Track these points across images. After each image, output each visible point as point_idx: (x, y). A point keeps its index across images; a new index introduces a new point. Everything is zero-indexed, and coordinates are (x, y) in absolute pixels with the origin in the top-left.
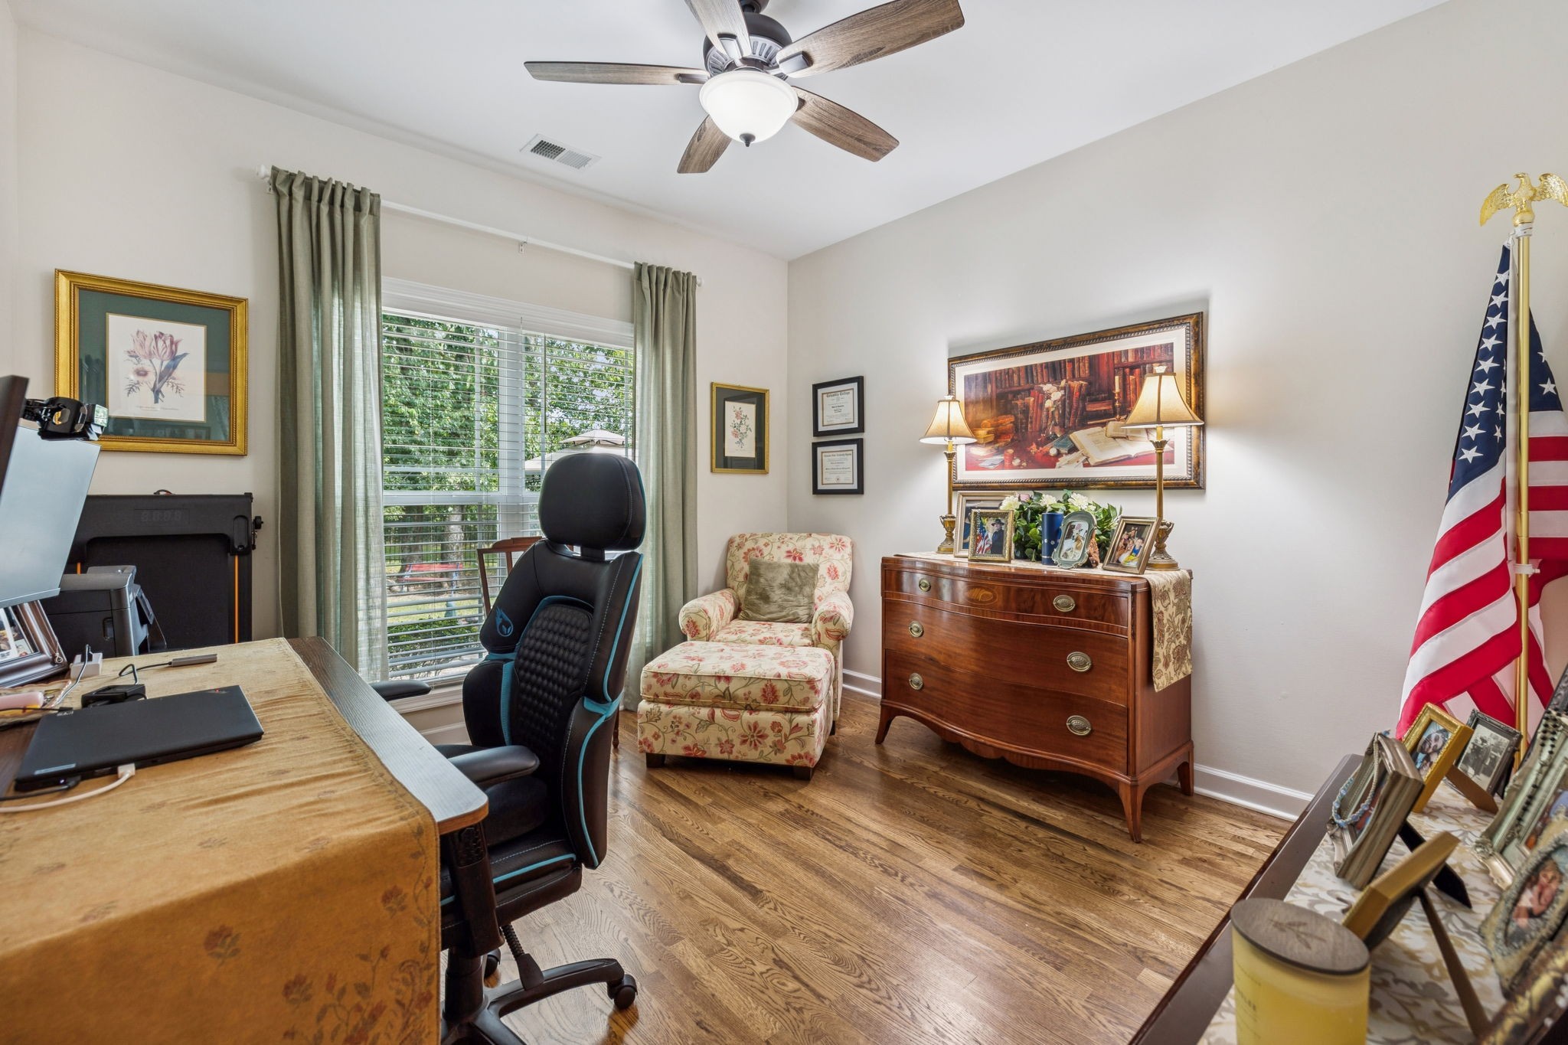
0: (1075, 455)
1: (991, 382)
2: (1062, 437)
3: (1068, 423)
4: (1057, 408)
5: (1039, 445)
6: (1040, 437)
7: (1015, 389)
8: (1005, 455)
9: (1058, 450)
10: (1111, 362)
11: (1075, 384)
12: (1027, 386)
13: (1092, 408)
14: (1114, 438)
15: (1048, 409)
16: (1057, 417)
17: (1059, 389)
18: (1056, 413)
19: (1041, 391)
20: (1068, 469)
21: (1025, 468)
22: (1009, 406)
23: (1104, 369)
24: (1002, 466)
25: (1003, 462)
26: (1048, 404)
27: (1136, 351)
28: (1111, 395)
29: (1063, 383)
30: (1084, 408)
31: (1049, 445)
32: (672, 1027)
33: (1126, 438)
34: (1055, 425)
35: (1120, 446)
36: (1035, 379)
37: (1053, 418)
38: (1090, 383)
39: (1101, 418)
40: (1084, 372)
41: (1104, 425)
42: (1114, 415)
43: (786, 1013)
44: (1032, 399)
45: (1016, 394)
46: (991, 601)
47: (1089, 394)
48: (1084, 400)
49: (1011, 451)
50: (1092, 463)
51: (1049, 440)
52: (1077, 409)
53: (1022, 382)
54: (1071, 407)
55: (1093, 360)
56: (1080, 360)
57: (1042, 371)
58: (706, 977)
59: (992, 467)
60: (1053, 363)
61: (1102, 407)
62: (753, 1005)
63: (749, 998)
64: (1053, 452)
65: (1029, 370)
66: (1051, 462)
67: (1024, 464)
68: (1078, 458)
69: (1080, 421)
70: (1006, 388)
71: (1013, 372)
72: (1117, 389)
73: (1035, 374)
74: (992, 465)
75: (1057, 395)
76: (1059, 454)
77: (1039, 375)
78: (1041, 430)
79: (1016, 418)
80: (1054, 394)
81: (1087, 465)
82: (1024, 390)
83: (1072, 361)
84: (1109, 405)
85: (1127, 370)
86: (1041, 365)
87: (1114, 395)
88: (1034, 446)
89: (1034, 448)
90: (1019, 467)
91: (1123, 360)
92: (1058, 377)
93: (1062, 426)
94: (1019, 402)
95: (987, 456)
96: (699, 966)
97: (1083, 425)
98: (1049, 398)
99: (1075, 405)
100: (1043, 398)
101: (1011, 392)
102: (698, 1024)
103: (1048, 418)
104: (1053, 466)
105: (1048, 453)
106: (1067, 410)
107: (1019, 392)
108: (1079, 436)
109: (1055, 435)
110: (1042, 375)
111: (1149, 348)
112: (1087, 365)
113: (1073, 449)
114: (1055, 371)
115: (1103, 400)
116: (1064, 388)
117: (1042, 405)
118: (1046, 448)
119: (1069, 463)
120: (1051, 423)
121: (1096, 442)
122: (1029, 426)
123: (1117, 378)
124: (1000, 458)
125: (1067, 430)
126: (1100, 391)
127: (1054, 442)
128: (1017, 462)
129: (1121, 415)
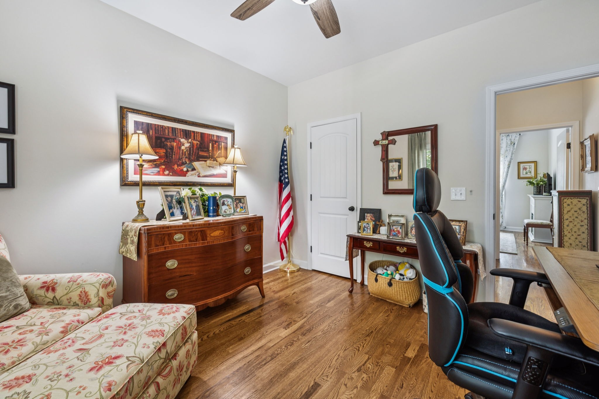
0: (194, 172)
1: (152, 129)
2: (189, 164)
3: (192, 158)
4: (187, 150)
5: (178, 166)
6: (179, 162)
7: (166, 137)
8: (160, 169)
9: (187, 169)
10: (208, 137)
11: (195, 142)
12: (173, 137)
13: (201, 153)
14: (209, 167)
15: (183, 150)
16: (187, 154)
17: (188, 142)
18: (187, 152)
19: (180, 141)
20: (190, 177)
21: (171, 176)
22: (162, 144)
23: (206, 140)
24: (158, 174)
25: (159, 172)
26: (183, 148)
27: (217, 136)
28: (208, 150)
29: (190, 140)
30: (198, 153)
31: (183, 166)
32: (409, 395)
33: (213, 167)
34: (186, 158)
35: (211, 170)
36: (177, 135)
37: (185, 155)
38: (201, 143)
39: (205, 158)
40: (199, 138)
41: (206, 161)
42: (209, 158)
43: (381, 366)
44: (175, 144)
45: (167, 139)
46: (223, 234)
47: (200, 148)
48: (198, 150)
49: (163, 167)
50: (201, 176)
51: (183, 164)
52: (195, 152)
53: (170, 134)
54: (193, 152)
55: (202, 134)
56: (197, 133)
57: (180, 132)
58: (379, 391)
59: (152, 174)
60: (186, 130)
61: (205, 154)
62: (383, 374)
63: (381, 376)
64: (185, 169)
65: (174, 129)
66: (184, 174)
67: (171, 174)
68: (195, 173)
69: (196, 158)
70: (161, 134)
71: (165, 128)
72: (210, 149)
73: (177, 132)
74: (152, 173)
75: (187, 145)
76: (188, 171)
77: (179, 134)
78: (179, 159)
79: (167, 151)
80: (186, 144)
81: (199, 176)
82: (171, 139)
83: (194, 132)
84: (208, 154)
85: (214, 142)
86: (180, 129)
87: (209, 150)
88: (176, 166)
89: (176, 167)
90: (168, 175)
91: (213, 138)
92: (188, 137)
93: (189, 159)
94: (169, 144)
95: (149, 168)
96: (375, 395)
97: (198, 160)
98: (183, 145)
99: (195, 151)
100: (180, 144)
101: (164, 138)
102: (402, 388)
103: (183, 154)
104: (185, 176)
105: (182, 170)
106: (191, 152)
107: (168, 139)
108: (196, 164)
109: (186, 162)
110: (181, 134)
111: (221, 136)
112: (200, 136)
113: (194, 169)
114: (187, 134)
115: (205, 151)
116: (190, 143)
117: (180, 148)
118: (182, 167)
119: (192, 175)
120: (184, 157)
121: (203, 167)
122: (174, 156)
123: (210, 144)
124: (158, 169)
125: (191, 161)
126: (205, 148)
127: (186, 165)
128: (167, 172)
129: (211, 158)
